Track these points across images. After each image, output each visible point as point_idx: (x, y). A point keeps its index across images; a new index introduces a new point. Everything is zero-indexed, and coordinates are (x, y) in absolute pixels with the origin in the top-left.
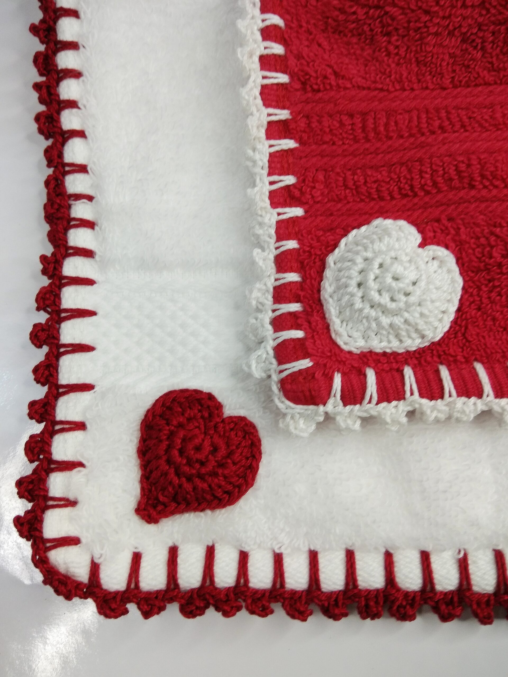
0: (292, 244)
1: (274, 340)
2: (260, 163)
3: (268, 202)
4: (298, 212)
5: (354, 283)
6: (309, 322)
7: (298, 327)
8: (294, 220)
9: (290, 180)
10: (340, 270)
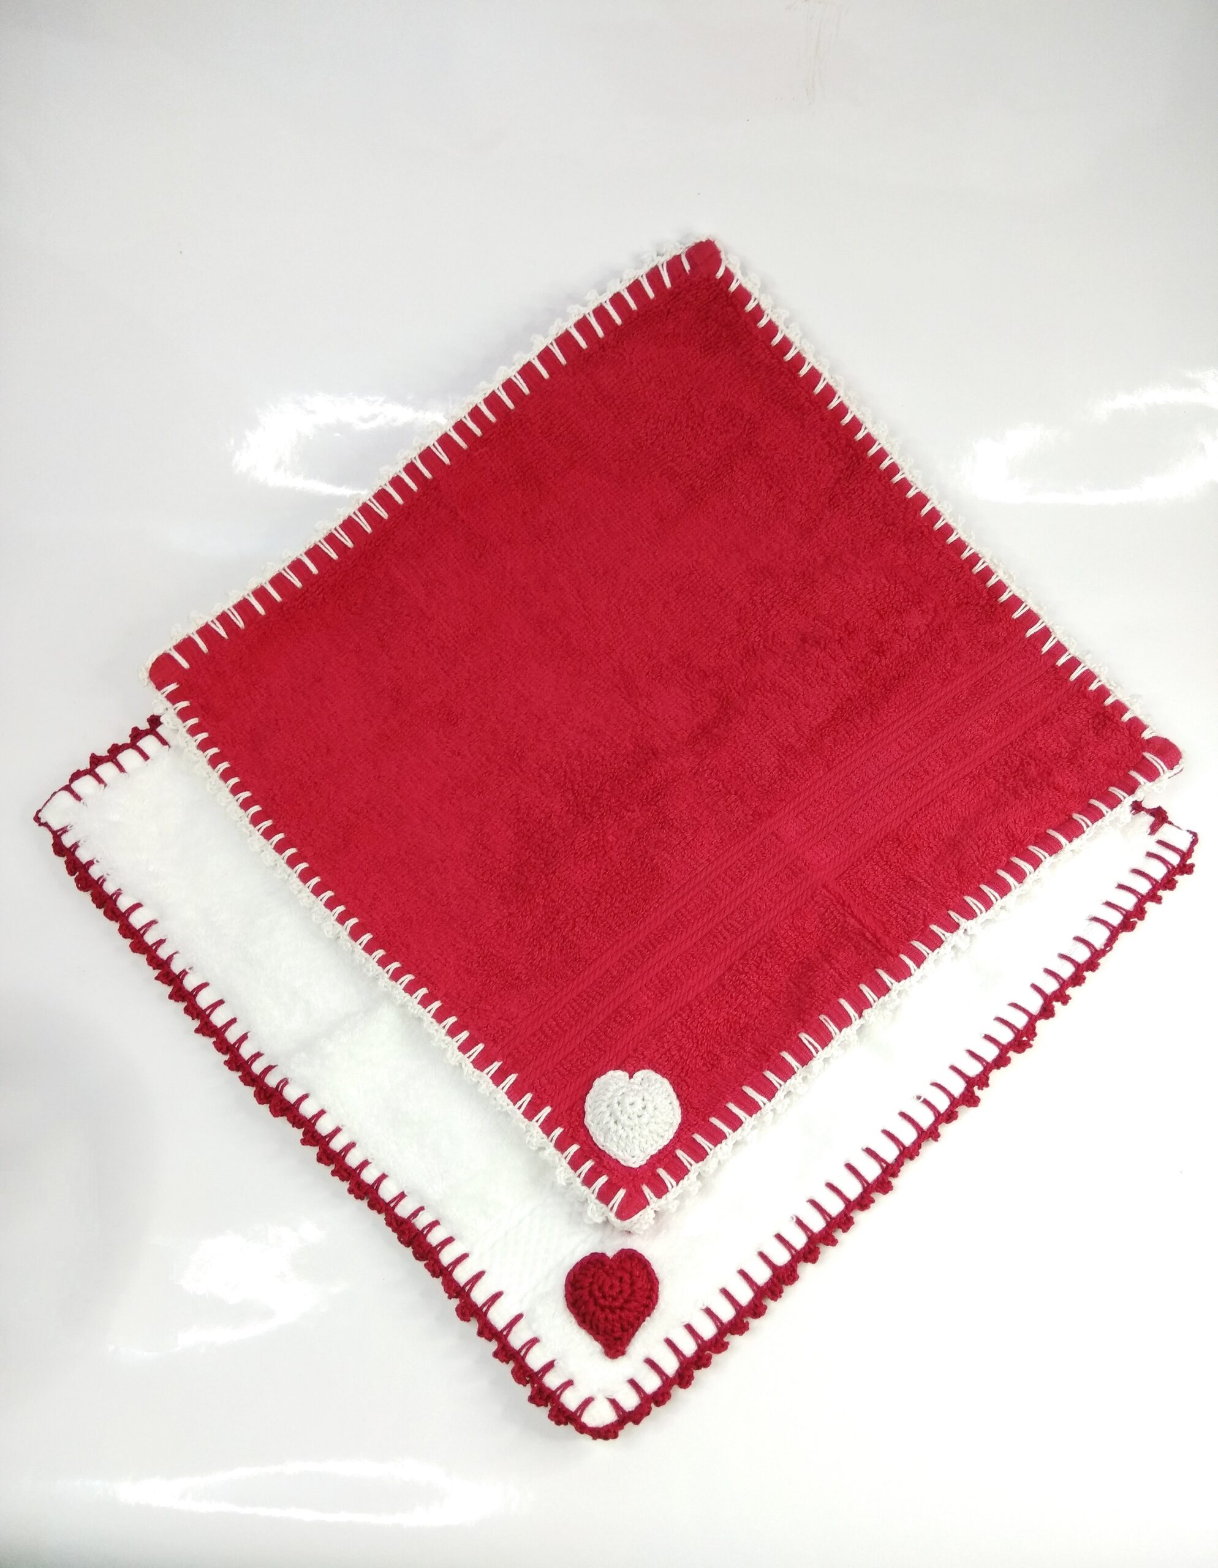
0: (558, 1131)
1: (593, 1193)
2: (505, 1104)
3: (526, 1120)
4: (547, 1110)
5: (612, 1123)
6: (605, 1167)
7: (600, 1175)
8: (549, 1117)
9: (528, 1097)
10: (598, 1124)
